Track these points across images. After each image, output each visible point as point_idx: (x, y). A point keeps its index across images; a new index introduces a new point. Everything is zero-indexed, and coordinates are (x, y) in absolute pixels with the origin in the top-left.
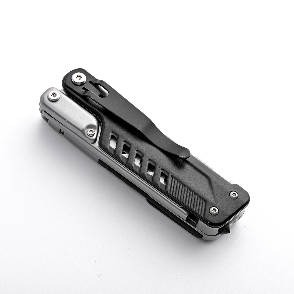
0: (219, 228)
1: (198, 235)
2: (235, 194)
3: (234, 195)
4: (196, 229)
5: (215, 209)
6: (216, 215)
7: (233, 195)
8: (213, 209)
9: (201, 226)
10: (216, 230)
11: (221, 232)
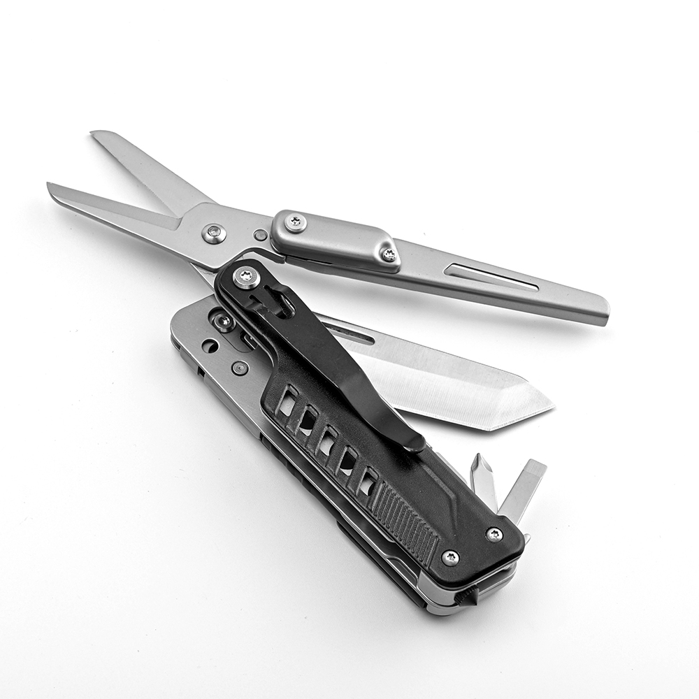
0: (456, 592)
1: (420, 602)
2: (497, 533)
3: (496, 535)
4: (417, 588)
5: (453, 555)
6: (454, 566)
7: (493, 535)
8: (450, 555)
9: (424, 584)
10: (449, 595)
11: (459, 600)
